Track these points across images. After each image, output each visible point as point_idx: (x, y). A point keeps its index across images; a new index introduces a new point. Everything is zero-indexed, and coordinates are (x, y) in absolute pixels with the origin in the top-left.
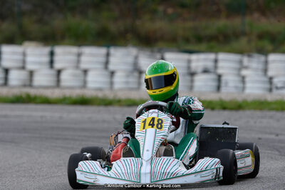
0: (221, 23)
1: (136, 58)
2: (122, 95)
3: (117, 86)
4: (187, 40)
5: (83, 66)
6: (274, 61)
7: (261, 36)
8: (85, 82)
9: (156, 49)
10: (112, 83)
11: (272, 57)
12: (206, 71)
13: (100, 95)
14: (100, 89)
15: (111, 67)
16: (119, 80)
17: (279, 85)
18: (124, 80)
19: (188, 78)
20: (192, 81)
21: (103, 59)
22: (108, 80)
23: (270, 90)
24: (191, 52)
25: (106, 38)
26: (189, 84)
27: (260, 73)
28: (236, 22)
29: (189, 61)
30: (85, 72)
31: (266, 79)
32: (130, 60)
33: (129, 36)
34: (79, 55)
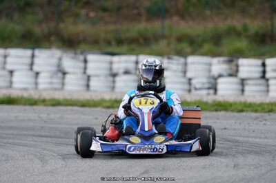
0: (142, 26)
1: (60, 59)
2: (47, 95)
3: (41, 86)
4: (109, 43)
5: (9, 67)
6: (193, 63)
7: (180, 39)
8: (11, 82)
9: (79, 51)
10: (36, 84)
11: (191, 59)
12: (127, 72)
13: (26, 95)
14: (25, 89)
15: (36, 68)
16: (43, 80)
17: (198, 86)
18: (48, 80)
19: (111, 79)
20: (114, 82)
21: (28, 61)
22: (32, 80)
23: (190, 91)
24: (113, 54)
25: (31, 41)
26: (111, 85)
27: (180, 74)
28: (156, 26)
29: (111, 63)
30: (11, 72)
31: (185, 80)
32: (55, 61)
33: (53, 38)
34: (5, 57)
